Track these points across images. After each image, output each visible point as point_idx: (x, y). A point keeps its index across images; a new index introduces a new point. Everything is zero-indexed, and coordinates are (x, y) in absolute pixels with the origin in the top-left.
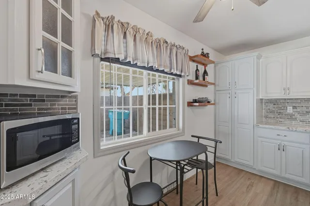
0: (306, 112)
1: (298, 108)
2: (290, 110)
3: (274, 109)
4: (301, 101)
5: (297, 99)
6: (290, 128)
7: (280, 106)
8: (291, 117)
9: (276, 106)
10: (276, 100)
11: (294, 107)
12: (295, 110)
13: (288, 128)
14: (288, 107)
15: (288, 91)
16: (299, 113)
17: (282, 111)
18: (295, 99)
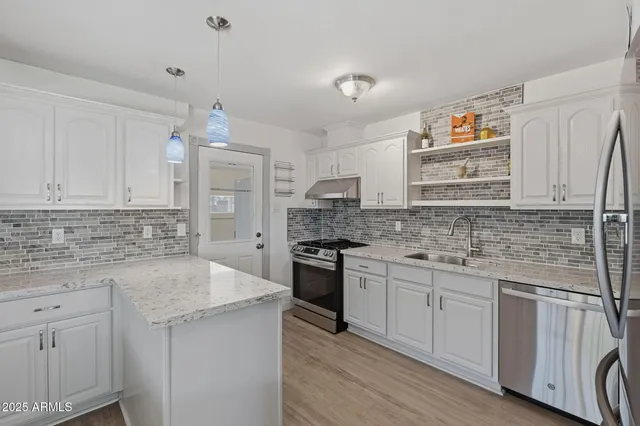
0: (93, 238)
1: (75, 230)
2: (58, 236)
3: (14, 239)
4: (82, 215)
5: (75, 211)
6: (70, 285)
7: (34, 229)
8: (61, 254)
9: (20, 230)
10: (22, 214)
11: (69, 230)
12: (71, 236)
13: (66, 285)
14: (54, 231)
15: (58, 193)
16: (78, 242)
17: (38, 242)
18: (70, 211)
